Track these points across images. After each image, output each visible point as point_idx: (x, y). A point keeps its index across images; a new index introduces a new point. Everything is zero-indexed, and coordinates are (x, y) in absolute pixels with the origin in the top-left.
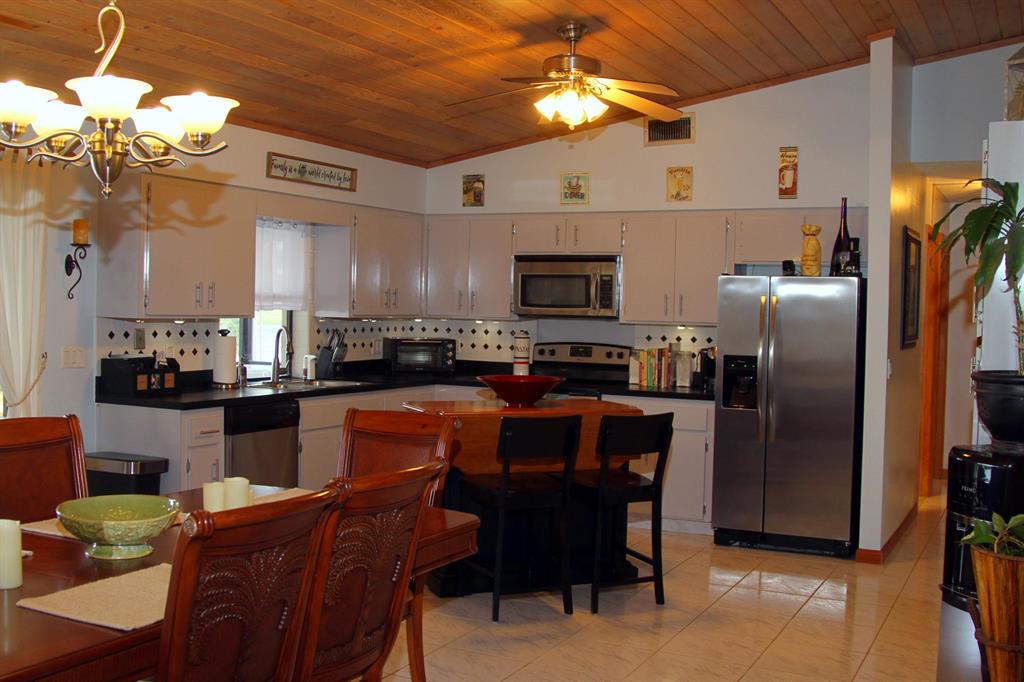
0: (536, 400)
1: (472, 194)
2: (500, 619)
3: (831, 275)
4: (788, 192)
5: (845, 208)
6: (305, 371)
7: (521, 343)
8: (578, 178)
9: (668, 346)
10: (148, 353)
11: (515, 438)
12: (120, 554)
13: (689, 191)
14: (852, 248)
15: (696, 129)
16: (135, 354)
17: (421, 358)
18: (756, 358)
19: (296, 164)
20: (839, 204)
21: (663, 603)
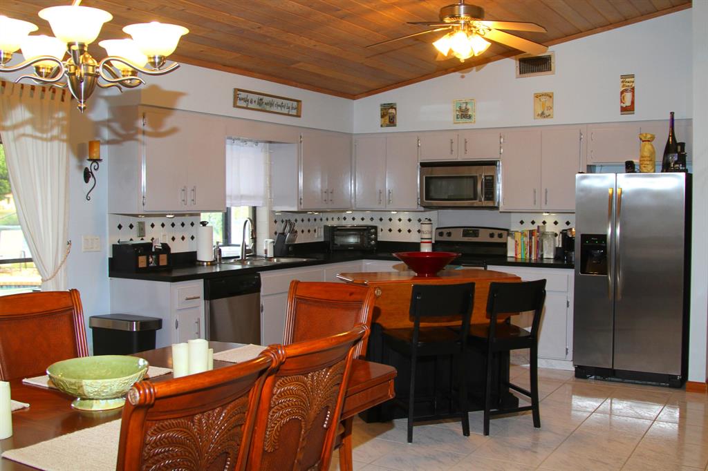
0: (438, 270)
1: (387, 117)
2: (413, 441)
3: (662, 172)
4: (627, 110)
5: (672, 120)
6: (266, 251)
7: (426, 228)
8: (467, 103)
9: (536, 228)
10: (147, 240)
11: (422, 301)
12: (98, 406)
13: (551, 110)
14: (679, 150)
15: (556, 63)
16: (137, 241)
17: (352, 240)
18: (605, 236)
19: (256, 97)
20: (668, 117)
21: (539, 427)
